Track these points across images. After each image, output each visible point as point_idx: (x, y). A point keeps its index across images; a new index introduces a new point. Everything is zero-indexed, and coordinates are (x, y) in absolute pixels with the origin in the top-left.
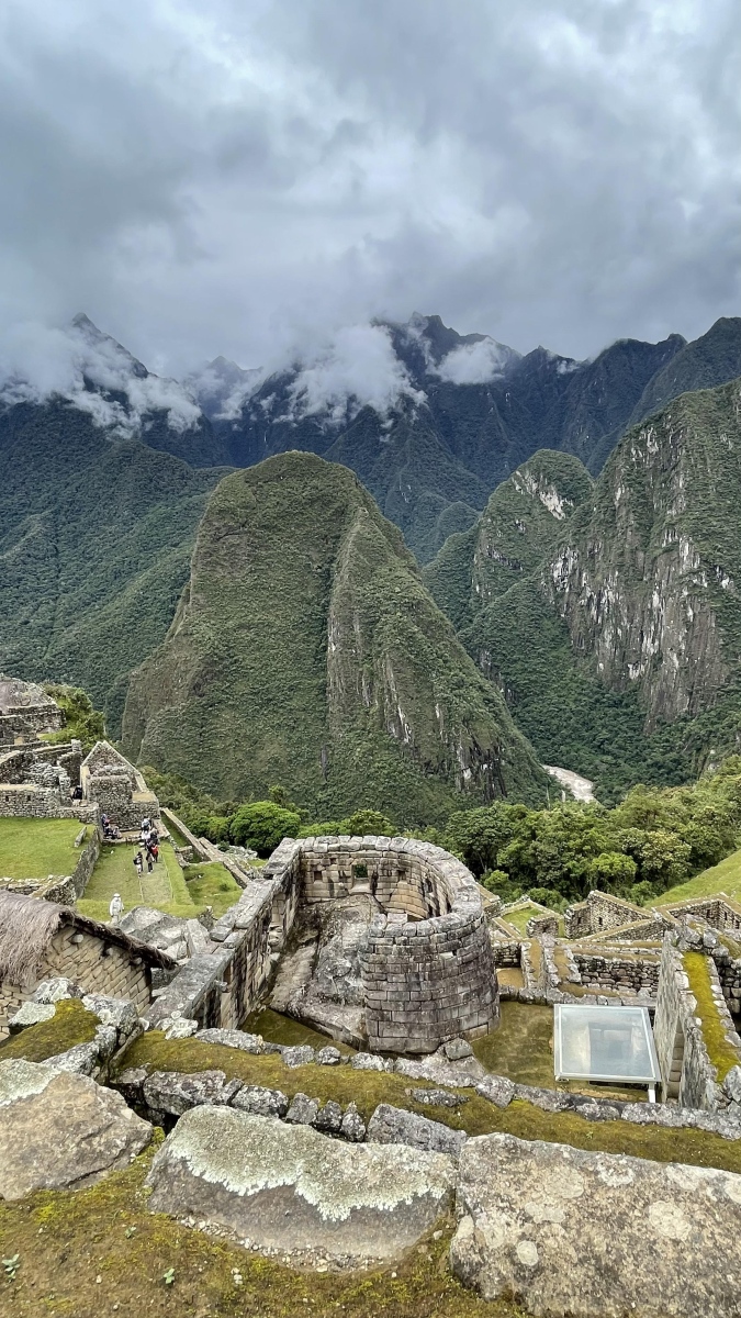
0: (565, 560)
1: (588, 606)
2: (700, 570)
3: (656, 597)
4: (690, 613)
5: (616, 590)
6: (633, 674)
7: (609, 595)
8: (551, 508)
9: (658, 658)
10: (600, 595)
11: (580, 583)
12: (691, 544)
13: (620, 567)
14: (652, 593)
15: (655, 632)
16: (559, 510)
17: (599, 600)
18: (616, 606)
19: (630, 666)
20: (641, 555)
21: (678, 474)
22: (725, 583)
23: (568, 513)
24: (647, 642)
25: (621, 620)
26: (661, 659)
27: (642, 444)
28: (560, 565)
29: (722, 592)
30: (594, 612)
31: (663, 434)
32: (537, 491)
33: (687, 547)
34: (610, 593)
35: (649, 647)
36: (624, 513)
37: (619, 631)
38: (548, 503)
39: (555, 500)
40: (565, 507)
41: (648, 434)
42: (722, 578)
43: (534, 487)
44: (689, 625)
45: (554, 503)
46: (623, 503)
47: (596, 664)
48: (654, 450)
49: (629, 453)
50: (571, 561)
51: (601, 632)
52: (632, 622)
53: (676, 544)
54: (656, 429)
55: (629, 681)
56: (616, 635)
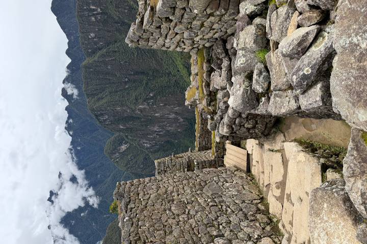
0: (144, 143)
1: (159, 135)
2: (147, 102)
3: (156, 115)
4: (161, 105)
5: (154, 127)
6: (182, 120)
7: (156, 128)
8: (125, 148)
9: (176, 113)
10: (156, 131)
11: (151, 138)
12: (139, 105)
13: (146, 126)
15: (168, 114)
16: (126, 145)
17: (157, 132)
18: (159, 126)
19: (179, 121)
20: (142, 119)
21: (115, 110)
22: (151, 95)
23: (128, 142)
24: (171, 117)
25: (164, 125)
26: (176, 112)
27: (105, 121)
28: (145, 145)
29: (154, 95)
30: (161, 133)
31: (102, 115)
32: (119, 153)
35: (172, 116)
36: (128, 125)
38: (124, 150)
39: (123, 147)
40: (125, 143)
41: (102, 119)
43: (117, 154)
44: (165, 105)
45: (124, 147)
46: (124, 125)
47: (179, 132)
48: (107, 117)
49: (107, 125)
50: (144, 141)
51: (168, 131)
52: (165, 122)
53: (139, 109)
54: (100, 116)
55: (184, 121)
56: (169, 126)
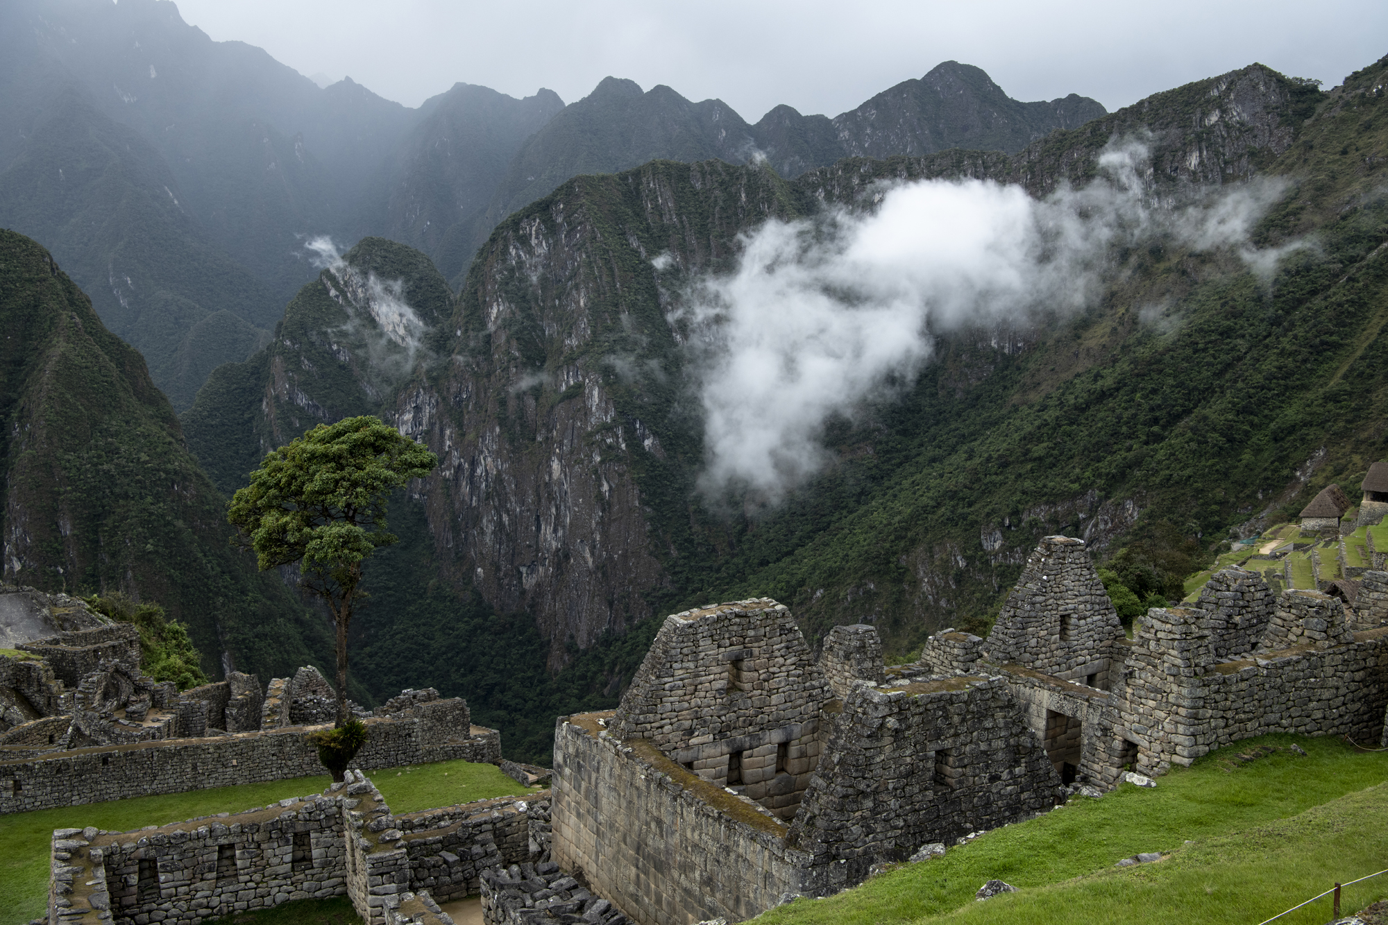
0: (418, 409)
1: (456, 478)
2: (615, 424)
3: (556, 465)
4: (605, 487)
5: (497, 454)
6: (529, 582)
7: (488, 464)
8: (389, 328)
9: (563, 557)
10: (474, 464)
11: (442, 443)
12: (601, 388)
13: (502, 422)
14: (549, 459)
15: (558, 516)
16: (401, 333)
17: (473, 470)
18: (499, 479)
19: (523, 570)
20: (532, 402)
21: (577, 287)
22: (648, 443)
24: (547, 531)
25: (507, 500)
26: (567, 557)
27: (524, 241)
28: (408, 417)
29: (644, 455)
30: (465, 489)
31: (551, 229)
32: (366, 301)
33: (596, 393)
34: (489, 459)
35: (550, 538)
36: (503, 338)
37: (505, 518)
38: (383, 320)
39: (394, 318)
40: (410, 328)
41: (533, 228)
42: (644, 437)
43: (361, 295)
44: (605, 506)
45: (392, 321)
46: (506, 324)
47: (472, 569)
48: (542, 250)
49: (505, 252)
50: (427, 410)
51: (477, 520)
52: (523, 503)
53: (580, 386)
54: (543, 221)
55: (523, 592)
56: (500, 524)
